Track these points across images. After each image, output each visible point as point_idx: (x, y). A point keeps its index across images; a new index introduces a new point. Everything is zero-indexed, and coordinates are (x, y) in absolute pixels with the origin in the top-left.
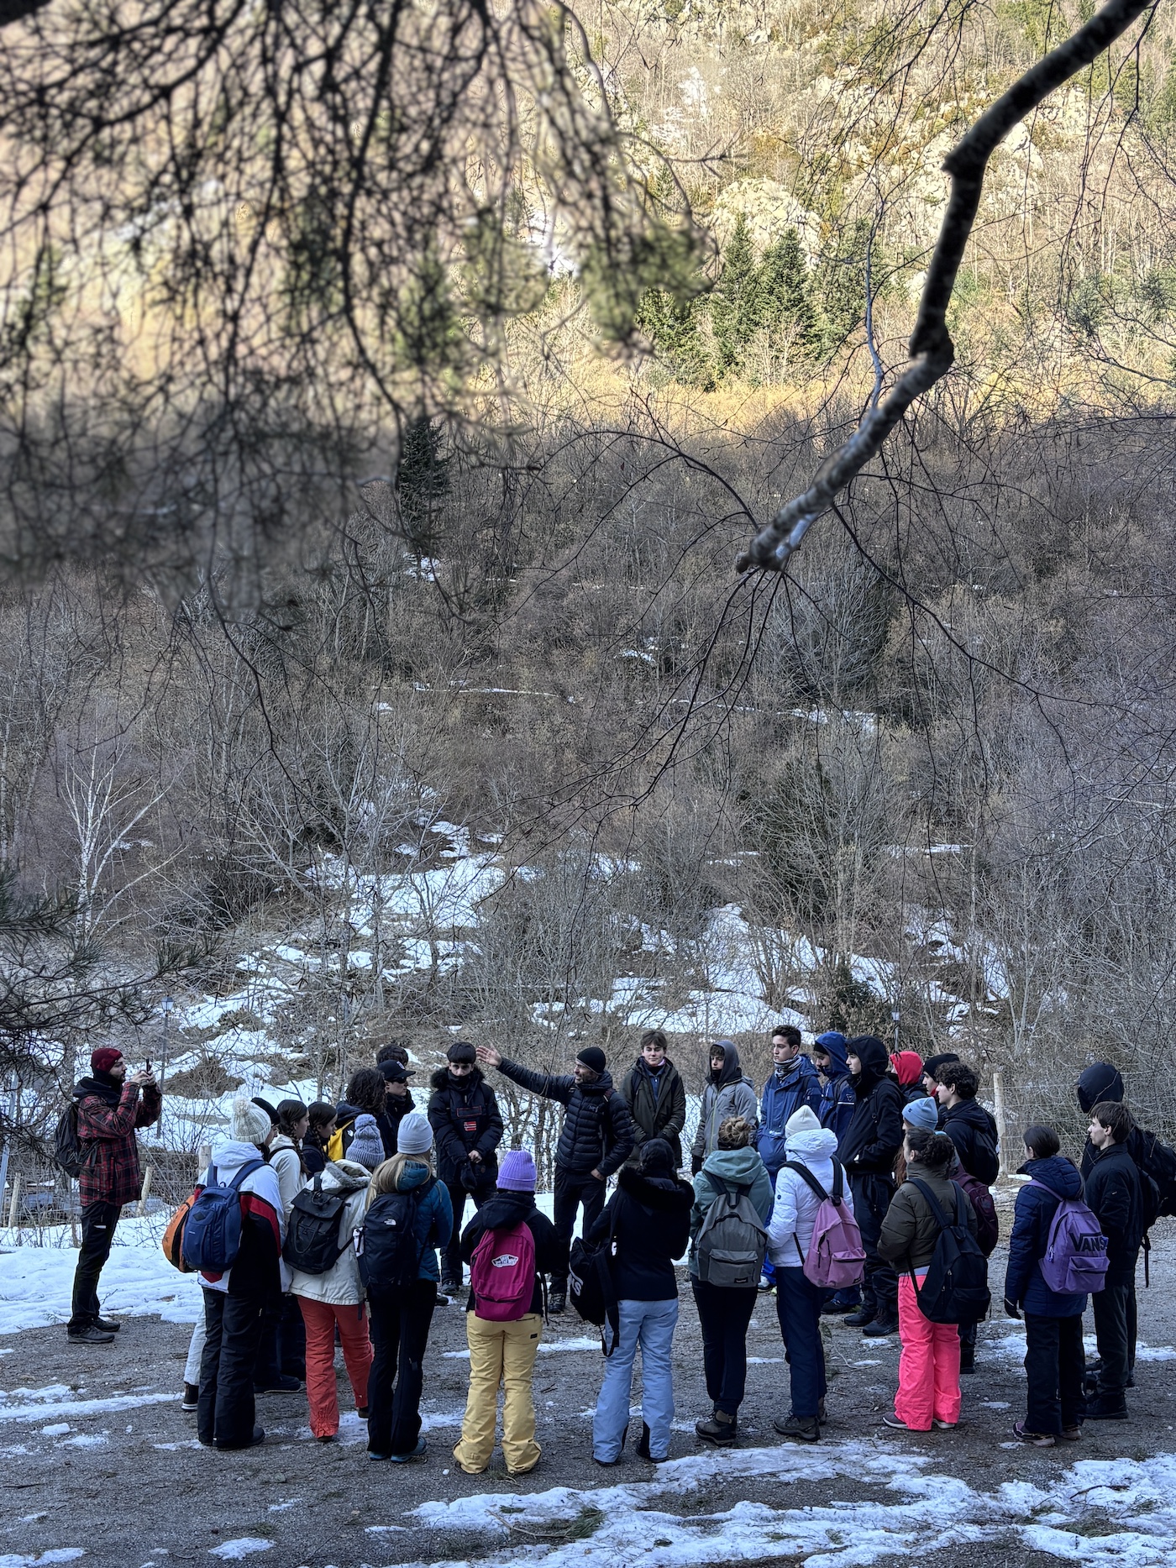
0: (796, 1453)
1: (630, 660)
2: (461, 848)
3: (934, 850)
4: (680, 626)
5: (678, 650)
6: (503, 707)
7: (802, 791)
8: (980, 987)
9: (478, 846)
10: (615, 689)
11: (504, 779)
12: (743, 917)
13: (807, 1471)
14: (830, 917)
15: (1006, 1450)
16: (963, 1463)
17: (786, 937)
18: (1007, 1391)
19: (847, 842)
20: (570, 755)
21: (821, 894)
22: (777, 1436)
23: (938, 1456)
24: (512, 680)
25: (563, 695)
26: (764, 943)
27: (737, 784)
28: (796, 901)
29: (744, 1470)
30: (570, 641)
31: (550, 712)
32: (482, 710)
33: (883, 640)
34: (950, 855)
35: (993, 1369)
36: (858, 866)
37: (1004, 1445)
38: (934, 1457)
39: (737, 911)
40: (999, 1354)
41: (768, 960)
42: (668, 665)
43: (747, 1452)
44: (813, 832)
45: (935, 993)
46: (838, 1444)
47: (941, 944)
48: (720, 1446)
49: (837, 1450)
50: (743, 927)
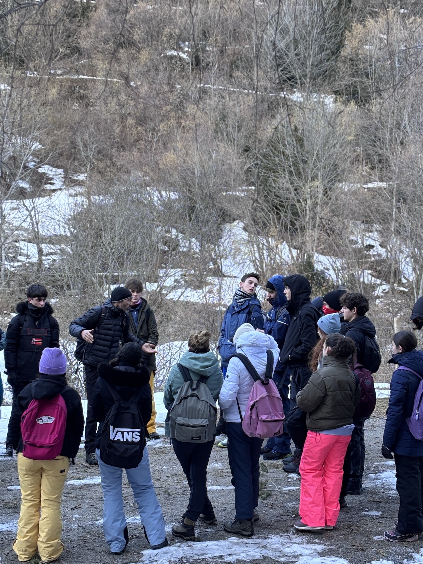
0: (237, 544)
1: (172, 57)
2: (58, 183)
3: (370, 185)
4: (205, 34)
5: (204, 50)
6: (86, 88)
7: (284, 145)
8: (397, 273)
9: (69, 182)
10: (162, 76)
11: (86, 137)
12: (245, 229)
13: (243, 555)
14: (301, 228)
15: (377, 541)
16: (347, 549)
17: (272, 242)
18: (381, 505)
19: (313, 179)
20: (131, 121)
21: (295, 214)
22: (226, 534)
23: (331, 545)
24: (92, 71)
25: (127, 79)
26: (258, 246)
27: (242, 142)
28: (279, 219)
29: (202, 555)
30: (131, 44)
31: (118, 93)
32: (71, 91)
33: (340, 46)
34: (380, 188)
35: (374, 492)
36: (320, 195)
37: (376, 538)
38: (328, 545)
39: (241, 225)
40: (378, 482)
41: (260, 256)
42: (197, 61)
43: (204, 544)
44: (291, 172)
45: (367, 277)
46: (265, 538)
47: (373, 247)
48: (187, 540)
49: (264, 542)
50: (245, 235)
